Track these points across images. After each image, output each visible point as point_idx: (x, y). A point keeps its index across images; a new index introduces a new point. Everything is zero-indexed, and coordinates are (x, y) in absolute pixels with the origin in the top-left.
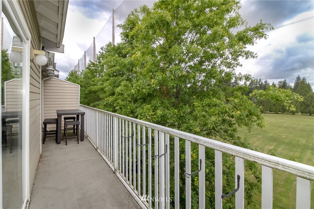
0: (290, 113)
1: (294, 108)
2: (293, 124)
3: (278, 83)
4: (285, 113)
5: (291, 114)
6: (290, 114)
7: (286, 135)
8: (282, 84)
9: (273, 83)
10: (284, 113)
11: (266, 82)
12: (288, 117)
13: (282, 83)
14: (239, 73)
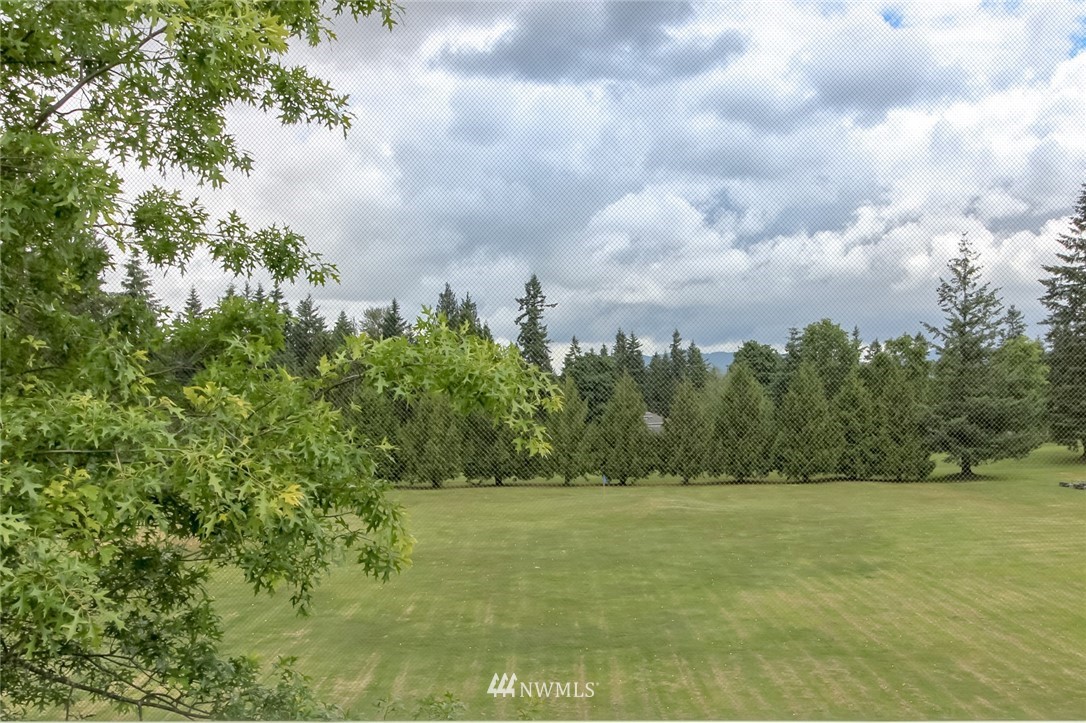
0: (422, 479)
1: (546, 440)
2: (440, 534)
3: (363, 318)
4: (403, 483)
5: (428, 483)
6: (423, 484)
7: (418, 598)
8: (380, 326)
9: (343, 315)
10: (400, 483)
11: (306, 308)
12: (416, 503)
13: (382, 322)
14: (226, 218)
